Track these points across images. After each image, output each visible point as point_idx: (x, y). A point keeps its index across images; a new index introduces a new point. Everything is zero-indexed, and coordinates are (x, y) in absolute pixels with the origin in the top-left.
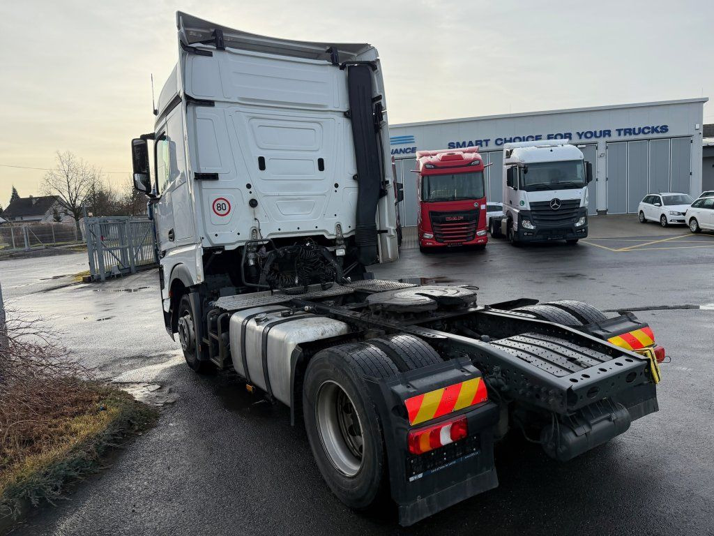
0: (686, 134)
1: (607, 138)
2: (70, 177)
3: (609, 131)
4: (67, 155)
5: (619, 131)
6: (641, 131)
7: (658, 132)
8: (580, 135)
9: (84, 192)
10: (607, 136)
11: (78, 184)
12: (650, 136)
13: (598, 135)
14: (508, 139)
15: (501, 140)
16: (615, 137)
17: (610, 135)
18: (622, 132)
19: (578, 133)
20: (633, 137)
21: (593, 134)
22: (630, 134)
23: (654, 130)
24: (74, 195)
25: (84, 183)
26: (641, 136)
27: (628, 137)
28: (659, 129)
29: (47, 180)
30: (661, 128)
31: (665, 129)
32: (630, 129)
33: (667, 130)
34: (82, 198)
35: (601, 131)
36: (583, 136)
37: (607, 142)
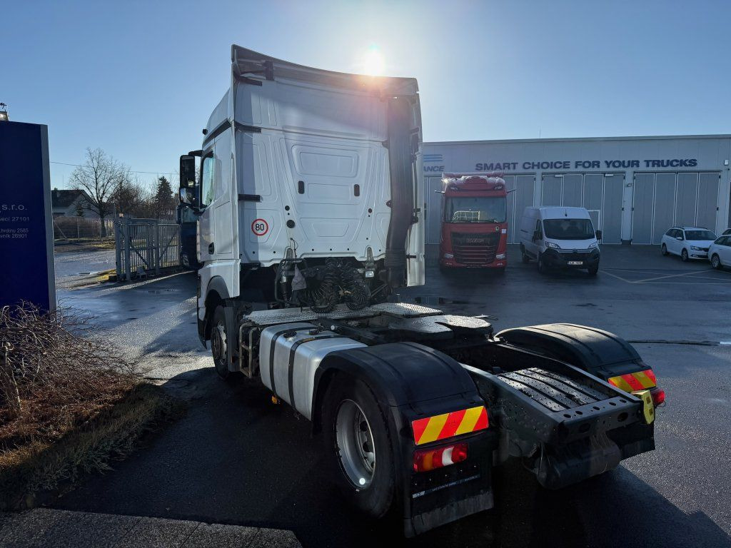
0: (715, 169)
1: (635, 168)
2: (99, 174)
3: (638, 162)
4: (98, 152)
5: (647, 162)
6: (670, 163)
7: (686, 165)
8: (608, 164)
9: (111, 189)
10: (635, 166)
11: (106, 181)
12: (679, 168)
13: (626, 164)
14: (536, 163)
15: (529, 164)
16: (643, 167)
17: (638, 166)
18: (651, 164)
19: (606, 162)
20: (661, 169)
21: (622, 164)
22: (659, 166)
23: (682, 163)
24: (101, 192)
25: (112, 181)
26: (669, 168)
27: (656, 168)
28: (688, 163)
29: (76, 176)
30: (690, 161)
31: (693, 163)
32: (658, 161)
33: (695, 164)
34: (108, 196)
35: (629, 162)
36: (611, 165)
37: (635, 172)
